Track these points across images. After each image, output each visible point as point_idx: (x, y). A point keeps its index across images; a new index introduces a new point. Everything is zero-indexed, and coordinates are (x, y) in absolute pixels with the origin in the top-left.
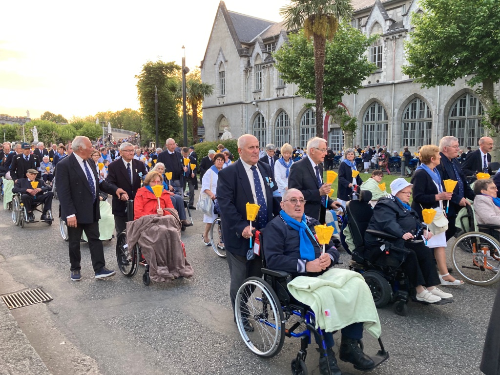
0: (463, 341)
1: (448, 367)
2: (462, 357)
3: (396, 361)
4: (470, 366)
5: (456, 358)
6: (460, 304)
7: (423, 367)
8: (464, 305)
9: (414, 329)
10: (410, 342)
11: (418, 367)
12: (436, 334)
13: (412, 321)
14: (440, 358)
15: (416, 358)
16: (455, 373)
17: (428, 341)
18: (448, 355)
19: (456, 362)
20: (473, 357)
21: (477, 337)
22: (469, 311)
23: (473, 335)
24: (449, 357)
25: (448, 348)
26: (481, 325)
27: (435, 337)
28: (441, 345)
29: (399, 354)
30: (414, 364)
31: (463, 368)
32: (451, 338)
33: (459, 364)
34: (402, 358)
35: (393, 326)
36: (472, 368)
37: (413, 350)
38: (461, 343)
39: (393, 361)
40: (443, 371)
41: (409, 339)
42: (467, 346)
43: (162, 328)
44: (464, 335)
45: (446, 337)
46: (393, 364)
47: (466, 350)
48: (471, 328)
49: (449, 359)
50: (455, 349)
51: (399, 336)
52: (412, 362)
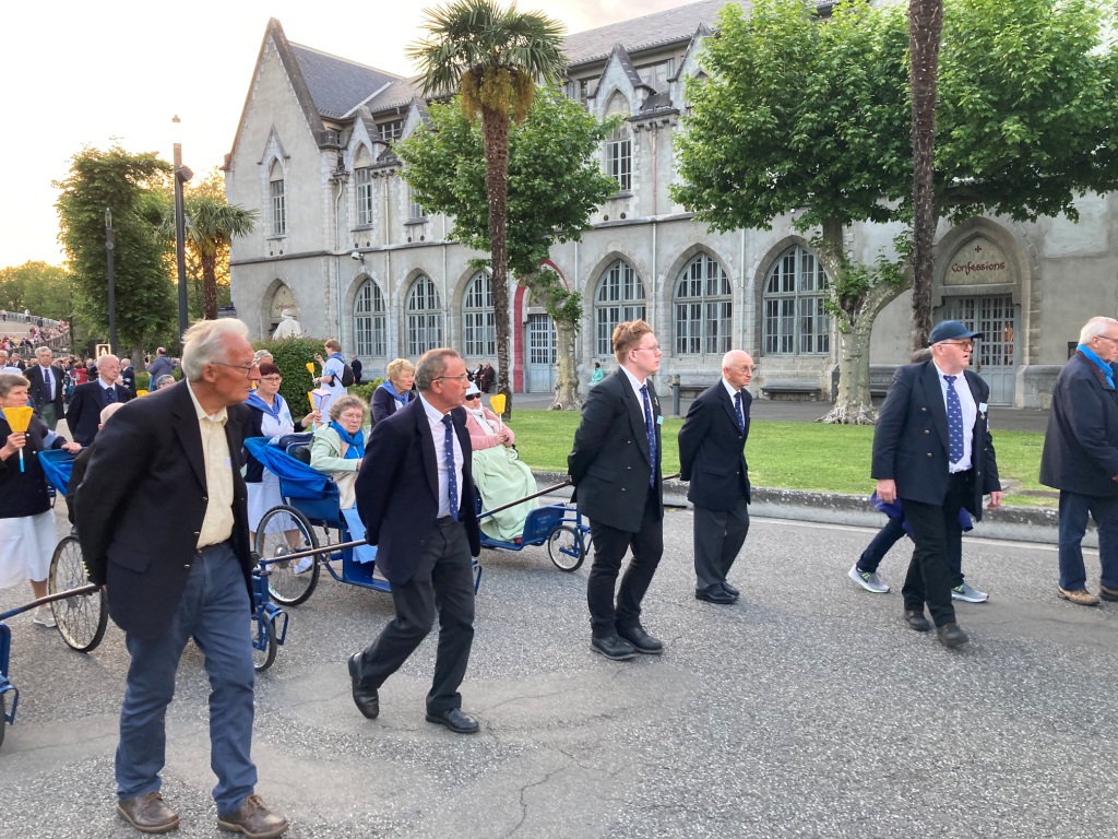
0: (782, 762)
1: (752, 822)
2: (778, 796)
3: (648, 823)
4: (794, 814)
5: (769, 799)
6: (779, 684)
7: (700, 829)
8: (787, 684)
9: (688, 748)
10: (677, 778)
11: (692, 830)
12: (729, 753)
13: (684, 730)
14: (736, 804)
15: (688, 811)
16: (764, 833)
17: (713, 770)
18: (752, 795)
19: (768, 808)
20: (801, 794)
21: (810, 750)
22: (795, 695)
23: (801, 747)
24: (754, 799)
25: (752, 779)
26: (817, 723)
27: (728, 759)
28: (739, 775)
29: (655, 806)
30: (682, 825)
31: (781, 820)
32: (759, 759)
33: (773, 813)
34: (660, 814)
35: (643, 746)
36: (799, 819)
37: (682, 793)
38: (778, 767)
39: (641, 823)
40: (741, 832)
41: (676, 770)
42: (790, 772)
43: (91, 813)
44: (784, 748)
45: (750, 758)
46: (642, 831)
47: (787, 780)
48: (799, 732)
49: (755, 804)
50: (765, 782)
51: (656, 766)
52: (678, 821)
